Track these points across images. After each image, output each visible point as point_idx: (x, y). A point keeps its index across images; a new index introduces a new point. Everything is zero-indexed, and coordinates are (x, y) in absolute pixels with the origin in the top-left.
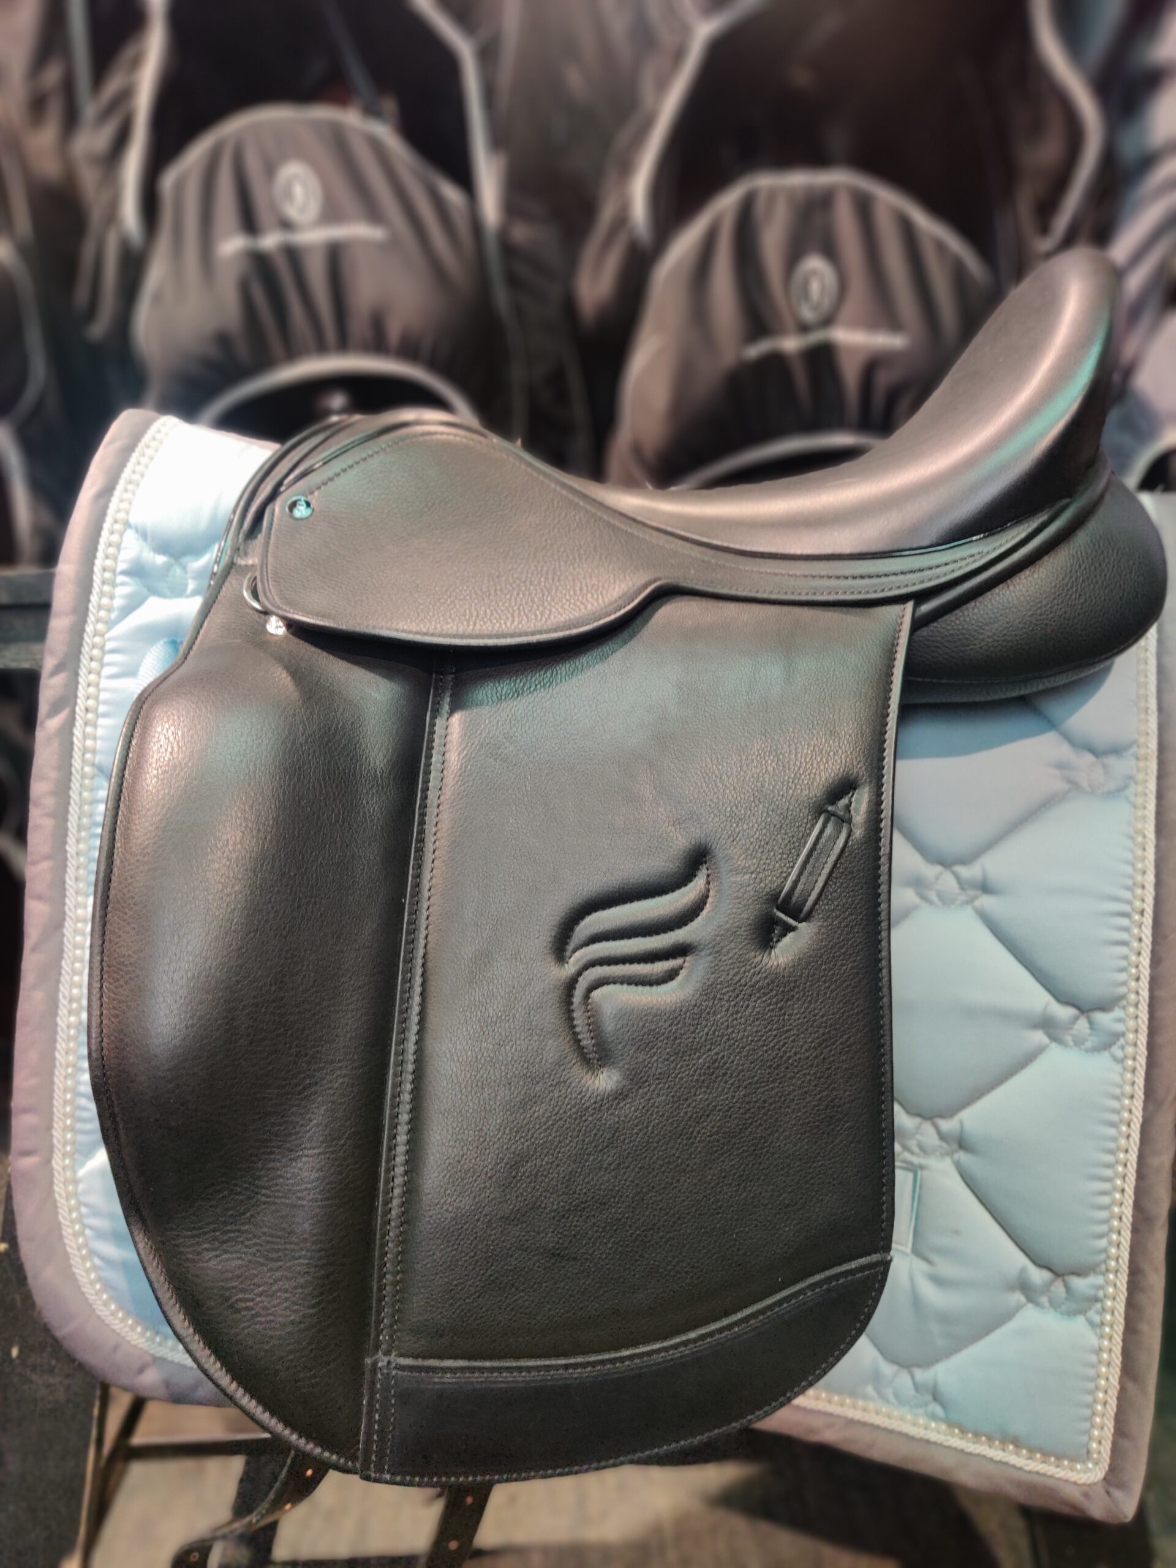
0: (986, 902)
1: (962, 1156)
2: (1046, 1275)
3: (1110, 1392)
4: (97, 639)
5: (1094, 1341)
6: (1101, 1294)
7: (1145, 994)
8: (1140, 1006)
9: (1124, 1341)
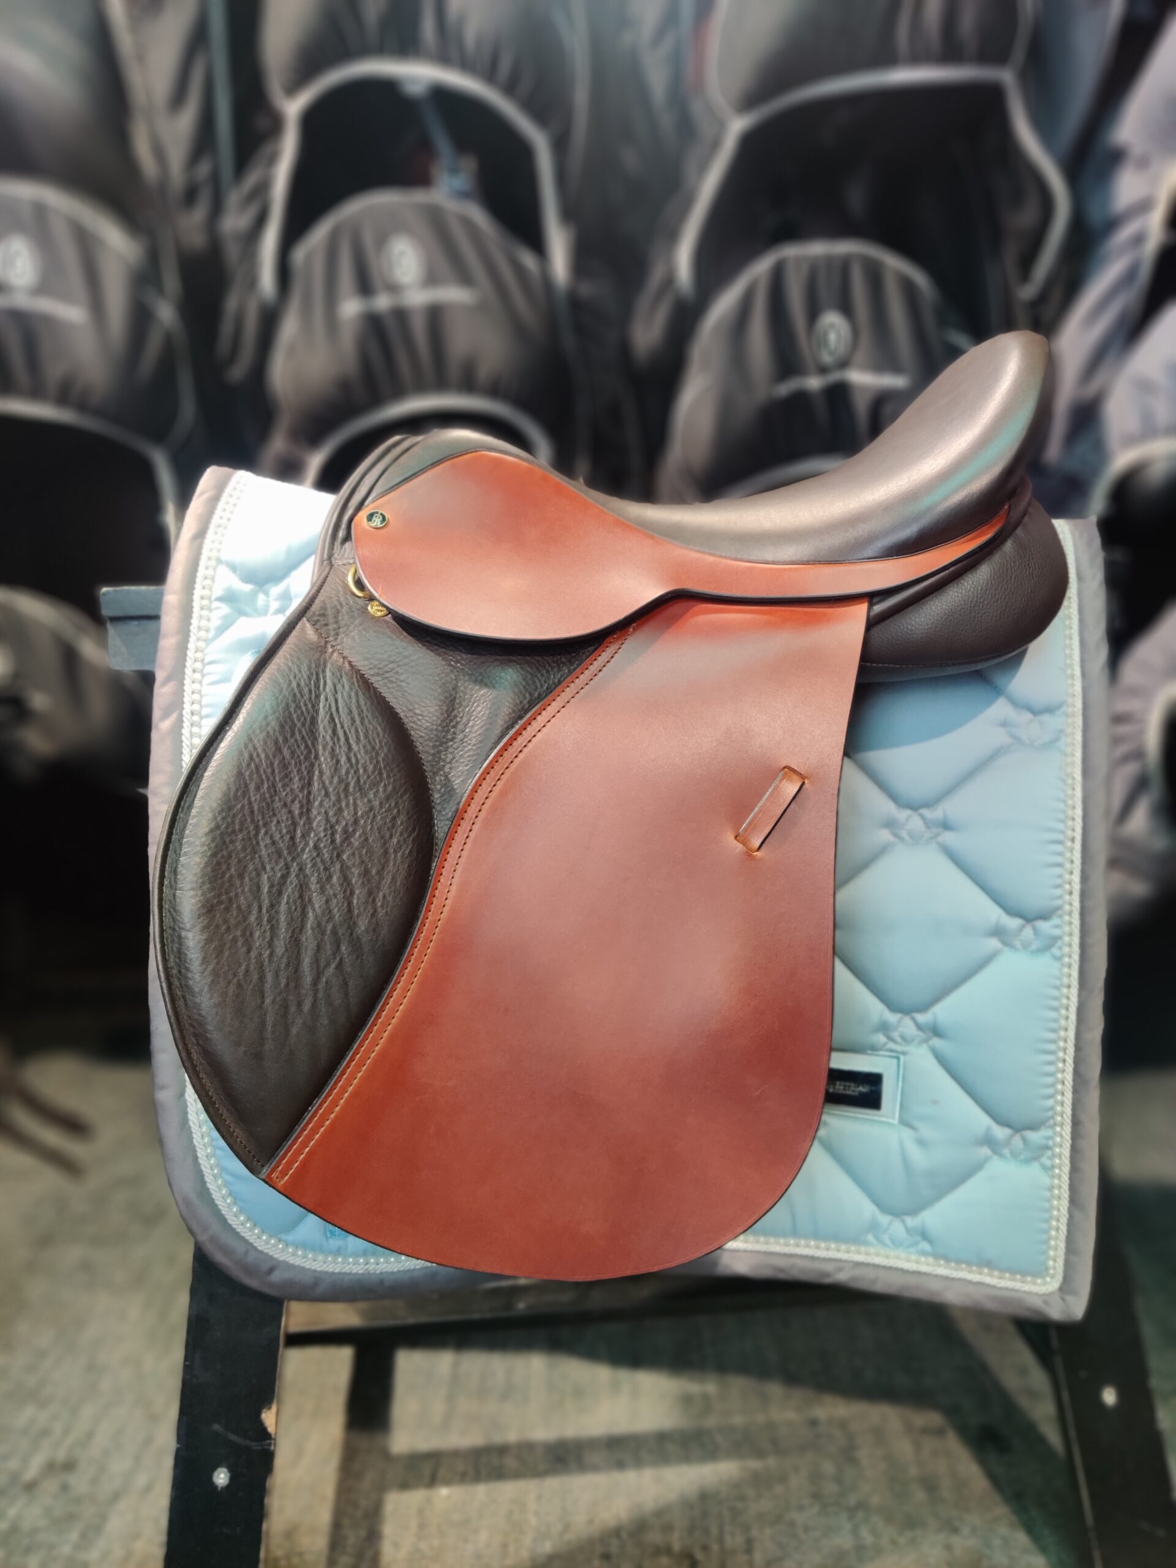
0: (948, 837)
1: (936, 1042)
2: (1007, 1131)
3: (1061, 1220)
4: (199, 655)
5: (1046, 1180)
6: (1050, 1143)
7: (1077, 904)
8: (1073, 915)
9: (1070, 1179)
